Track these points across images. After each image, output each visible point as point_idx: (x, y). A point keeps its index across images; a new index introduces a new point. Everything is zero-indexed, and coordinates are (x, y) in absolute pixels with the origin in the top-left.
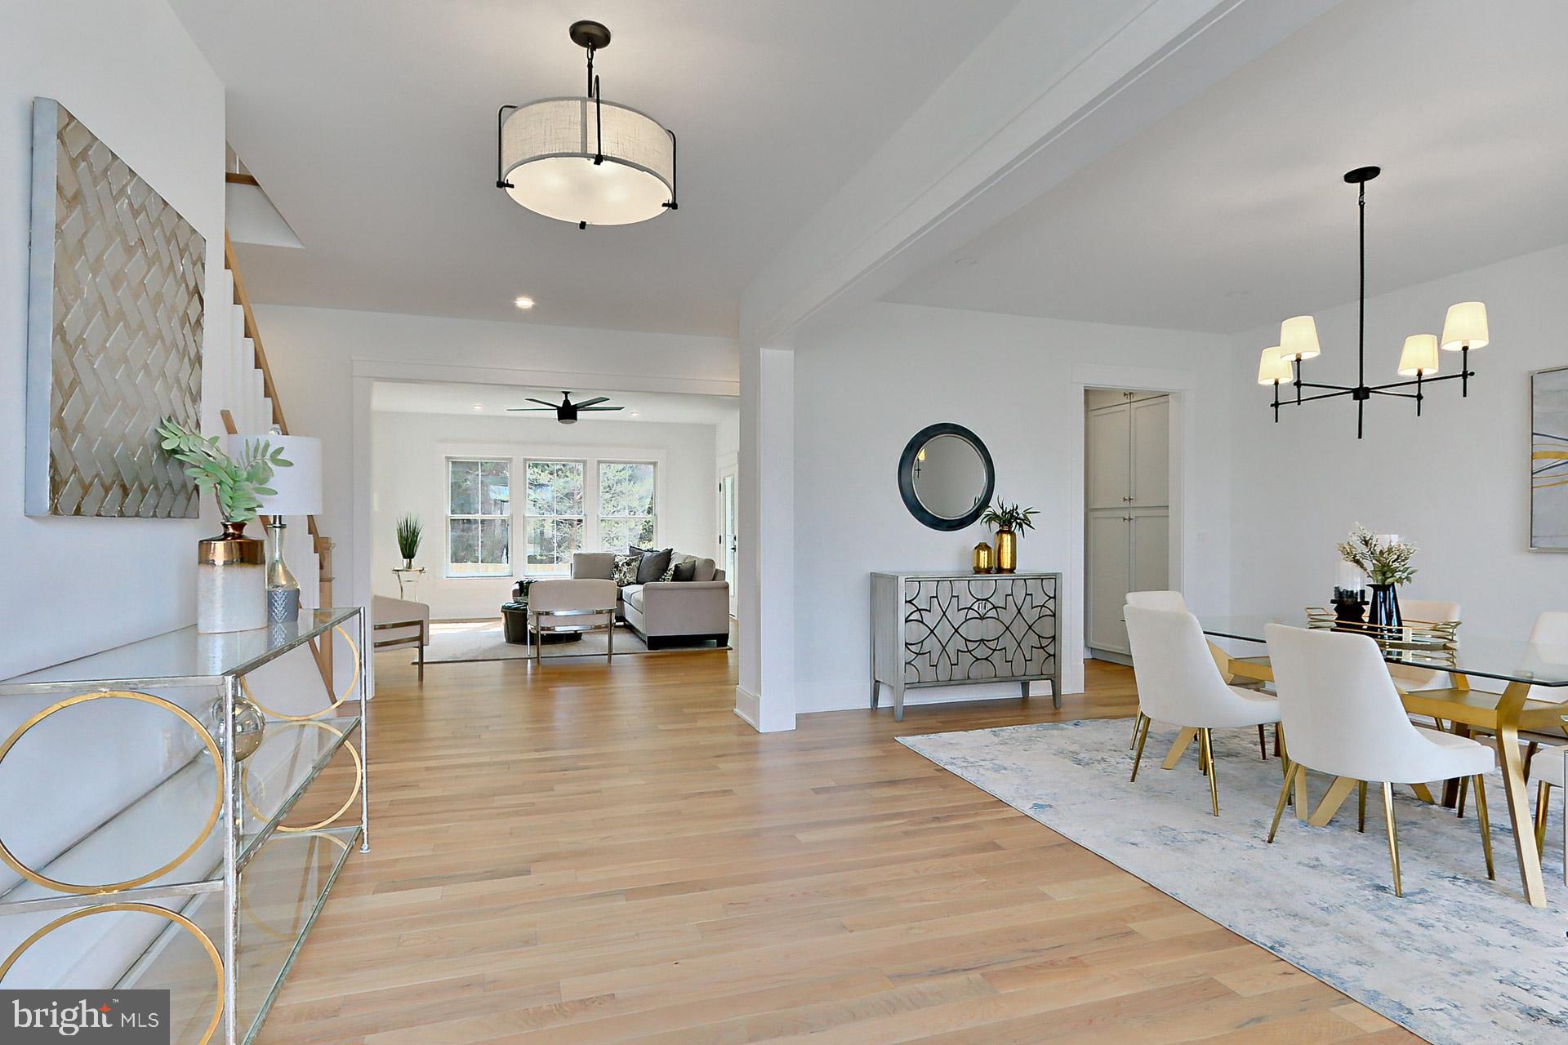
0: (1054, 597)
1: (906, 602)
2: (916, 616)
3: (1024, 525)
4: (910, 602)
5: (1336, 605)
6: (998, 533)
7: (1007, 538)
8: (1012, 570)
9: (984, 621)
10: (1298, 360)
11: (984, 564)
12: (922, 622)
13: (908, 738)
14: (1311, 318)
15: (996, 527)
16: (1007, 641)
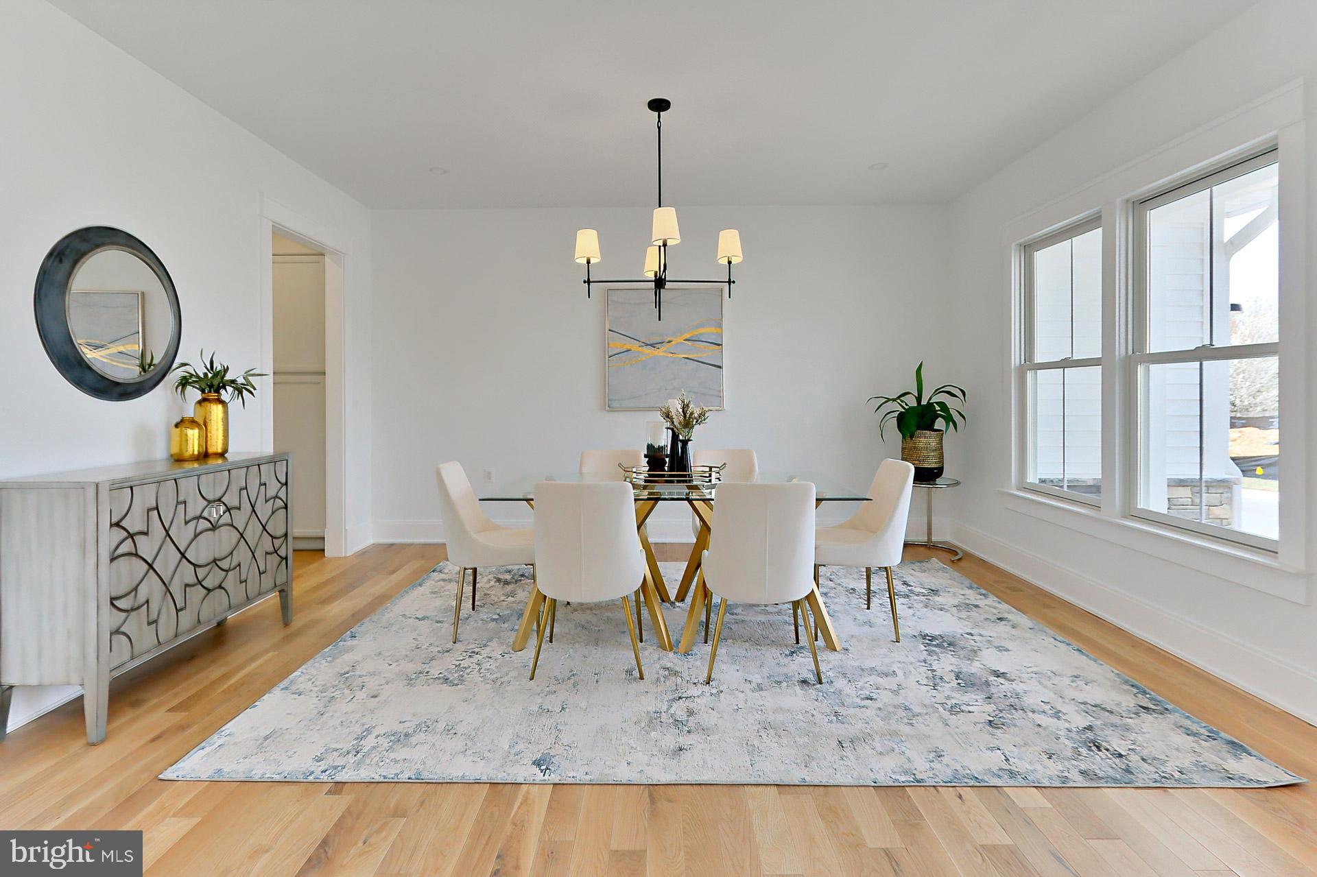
0: (286, 484)
1: (111, 525)
2: (127, 547)
3: (245, 392)
4: (117, 525)
5: (647, 459)
6: (200, 402)
7: (217, 410)
8: (222, 455)
9: (217, 531)
10: (665, 245)
11: (194, 447)
12: (137, 555)
13: (180, 764)
14: (673, 209)
15: (194, 394)
16: (243, 555)
